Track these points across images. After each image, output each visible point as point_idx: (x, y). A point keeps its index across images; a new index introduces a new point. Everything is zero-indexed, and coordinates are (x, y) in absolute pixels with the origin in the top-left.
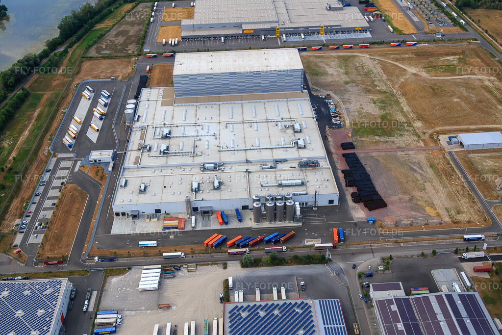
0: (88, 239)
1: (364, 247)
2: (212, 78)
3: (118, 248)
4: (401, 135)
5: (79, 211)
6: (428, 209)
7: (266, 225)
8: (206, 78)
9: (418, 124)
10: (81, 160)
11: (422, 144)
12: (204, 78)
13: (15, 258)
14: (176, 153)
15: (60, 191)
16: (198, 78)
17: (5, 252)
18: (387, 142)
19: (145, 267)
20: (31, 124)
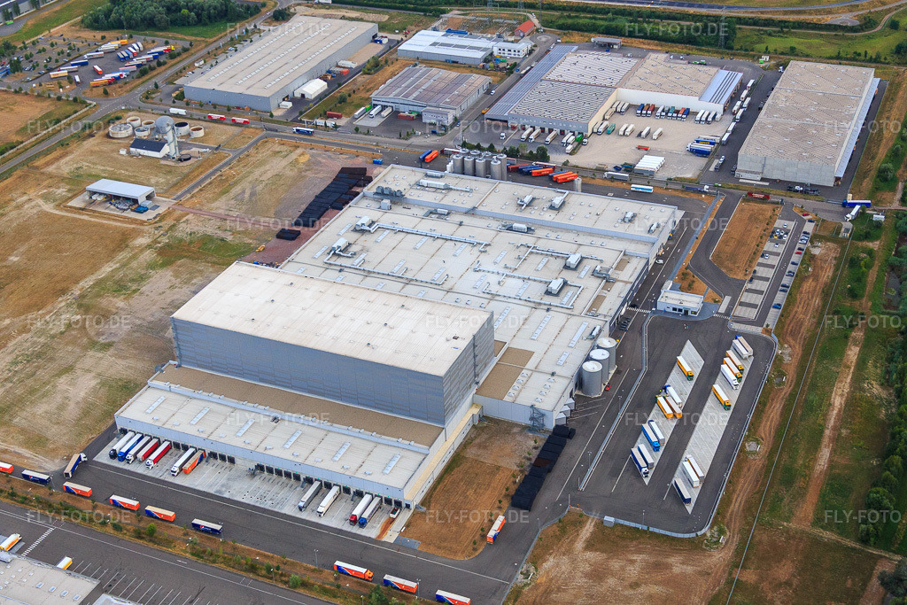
5: (725, 242)
10: (717, 313)
20: (831, 423)
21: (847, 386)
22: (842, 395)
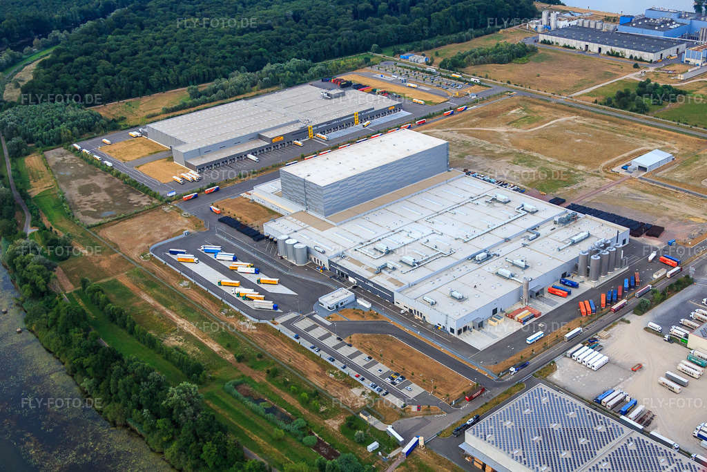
0: (466, 364)
1: (697, 261)
2: (363, 179)
3: (511, 356)
4: (583, 180)
5: (409, 350)
6: (692, 219)
7: (603, 279)
8: (357, 181)
9: (580, 167)
10: (315, 314)
11: (609, 180)
12: (354, 181)
13: (424, 415)
14: (426, 260)
15: (350, 346)
16: (350, 183)
17: (402, 417)
18: (580, 188)
19: (571, 351)
20: (168, 312)
21: (189, 331)
22: (183, 324)
